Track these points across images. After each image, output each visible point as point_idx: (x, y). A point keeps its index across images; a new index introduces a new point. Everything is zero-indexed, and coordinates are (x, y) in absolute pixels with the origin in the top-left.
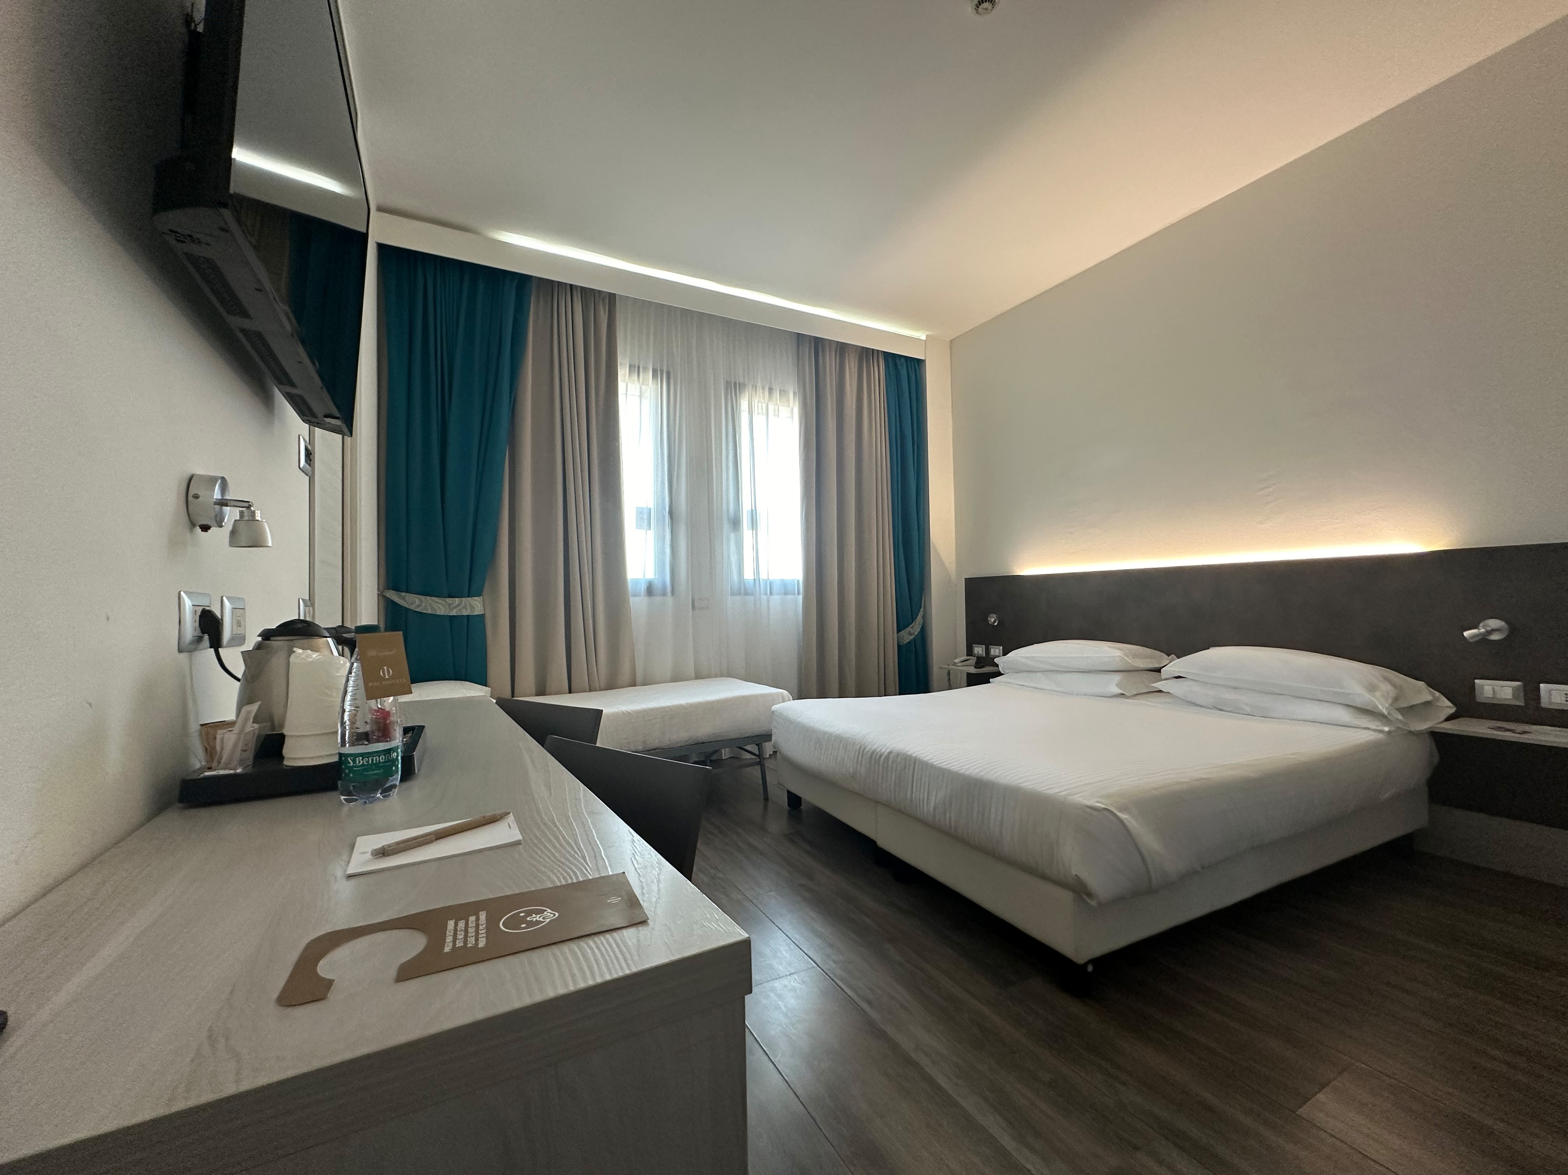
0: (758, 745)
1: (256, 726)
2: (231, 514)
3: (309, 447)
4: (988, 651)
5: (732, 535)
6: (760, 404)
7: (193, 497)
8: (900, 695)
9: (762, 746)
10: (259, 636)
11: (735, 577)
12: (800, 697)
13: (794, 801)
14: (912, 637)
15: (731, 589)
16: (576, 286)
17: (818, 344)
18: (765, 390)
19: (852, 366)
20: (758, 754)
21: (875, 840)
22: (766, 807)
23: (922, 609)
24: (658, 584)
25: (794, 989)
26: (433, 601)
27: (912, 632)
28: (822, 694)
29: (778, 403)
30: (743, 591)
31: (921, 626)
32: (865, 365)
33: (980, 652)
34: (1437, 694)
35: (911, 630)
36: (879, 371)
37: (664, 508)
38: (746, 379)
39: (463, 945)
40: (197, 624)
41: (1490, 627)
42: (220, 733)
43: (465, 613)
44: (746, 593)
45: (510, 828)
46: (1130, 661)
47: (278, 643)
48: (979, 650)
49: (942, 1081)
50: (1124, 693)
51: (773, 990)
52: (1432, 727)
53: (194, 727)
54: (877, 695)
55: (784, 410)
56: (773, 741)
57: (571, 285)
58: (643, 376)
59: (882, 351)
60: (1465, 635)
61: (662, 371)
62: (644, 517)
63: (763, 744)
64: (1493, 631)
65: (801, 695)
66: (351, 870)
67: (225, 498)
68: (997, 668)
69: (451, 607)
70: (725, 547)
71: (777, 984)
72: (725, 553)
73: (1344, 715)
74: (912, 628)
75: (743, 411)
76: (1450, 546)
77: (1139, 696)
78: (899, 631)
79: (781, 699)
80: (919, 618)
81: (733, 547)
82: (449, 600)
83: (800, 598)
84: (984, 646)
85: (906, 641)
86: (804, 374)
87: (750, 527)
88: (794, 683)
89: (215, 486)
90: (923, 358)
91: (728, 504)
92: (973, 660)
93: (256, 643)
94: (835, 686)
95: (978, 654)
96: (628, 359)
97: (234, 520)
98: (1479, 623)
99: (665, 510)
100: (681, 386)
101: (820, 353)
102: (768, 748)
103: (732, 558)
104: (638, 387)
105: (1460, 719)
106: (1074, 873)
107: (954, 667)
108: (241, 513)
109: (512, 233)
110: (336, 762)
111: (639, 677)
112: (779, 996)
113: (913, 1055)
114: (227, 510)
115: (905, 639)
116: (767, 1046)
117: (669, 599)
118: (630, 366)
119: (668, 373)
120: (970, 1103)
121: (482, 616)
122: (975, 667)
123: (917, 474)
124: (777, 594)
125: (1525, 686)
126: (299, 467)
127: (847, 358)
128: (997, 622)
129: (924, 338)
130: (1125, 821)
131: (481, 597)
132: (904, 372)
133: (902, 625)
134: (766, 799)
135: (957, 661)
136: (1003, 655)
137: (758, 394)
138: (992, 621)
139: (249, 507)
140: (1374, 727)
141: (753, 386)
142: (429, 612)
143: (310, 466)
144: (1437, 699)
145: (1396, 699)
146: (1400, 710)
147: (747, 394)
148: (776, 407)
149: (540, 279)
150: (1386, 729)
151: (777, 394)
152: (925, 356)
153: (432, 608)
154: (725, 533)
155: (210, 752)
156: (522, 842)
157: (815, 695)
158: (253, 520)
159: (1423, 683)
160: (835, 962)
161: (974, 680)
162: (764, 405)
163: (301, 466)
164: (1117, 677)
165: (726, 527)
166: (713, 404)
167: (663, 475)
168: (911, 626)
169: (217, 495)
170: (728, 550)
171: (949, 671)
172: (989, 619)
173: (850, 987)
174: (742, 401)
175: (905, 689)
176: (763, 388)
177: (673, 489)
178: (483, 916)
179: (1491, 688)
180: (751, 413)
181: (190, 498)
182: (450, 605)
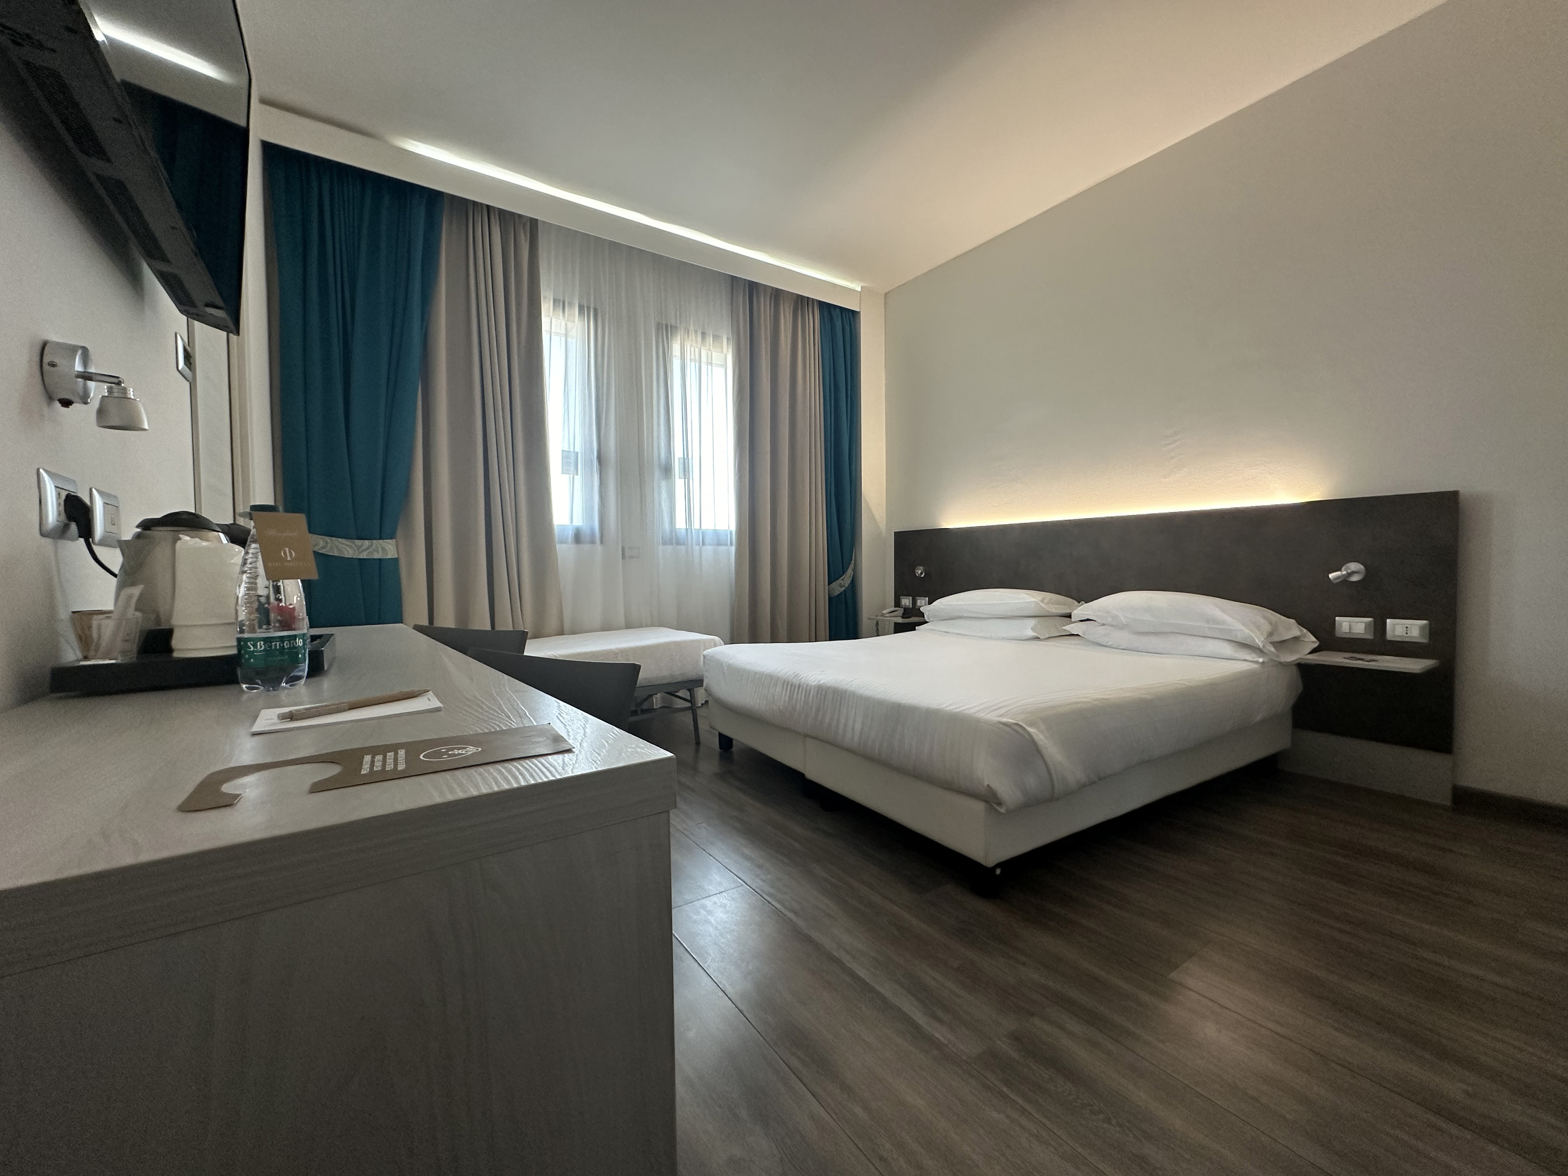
0: (689, 690)
1: (138, 614)
2: (97, 391)
3: (189, 349)
4: (914, 602)
5: (663, 483)
6: (692, 349)
7: (49, 364)
8: (830, 640)
9: (693, 690)
10: (138, 527)
11: (667, 526)
12: (732, 642)
13: (726, 742)
14: (843, 589)
15: (662, 538)
16: (494, 208)
17: (753, 287)
18: (698, 333)
19: (787, 315)
20: (689, 698)
21: (804, 772)
22: (697, 751)
23: (853, 562)
24: (586, 530)
25: (724, 906)
26: (339, 542)
27: (843, 584)
28: (754, 639)
29: (712, 349)
30: (674, 540)
31: (851, 579)
32: (800, 318)
33: (907, 604)
34: (1305, 631)
35: (842, 582)
36: (813, 321)
37: (592, 450)
38: (678, 321)
39: (381, 769)
40: (62, 508)
41: (1350, 570)
42: (95, 621)
43: (376, 556)
44: (678, 543)
45: (430, 700)
46: (1044, 606)
47: (160, 533)
48: (906, 601)
49: (862, 973)
50: (1039, 637)
51: (704, 907)
52: (1301, 659)
53: (64, 615)
54: (808, 640)
55: (717, 357)
56: (704, 685)
57: (488, 206)
58: (569, 310)
59: (816, 300)
60: (1330, 577)
61: (588, 308)
62: (570, 460)
63: (695, 689)
64: (1353, 573)
65: (734, 639)
66: (256, 728)
67: (87, 371)
68: (923, 618)
69: (360, 550)
70: (656, 495)
71: (707, 902)
72: (656, 501)
73: (1227, 650)
74: (843, 580)
75: (675, 356)
76: (1323, 497)
77: (1052, 639)
78: (830, 583)
79: (713, 644)
80: (850, 572)
81: (664, 495)
82: (358, 542)
83: (733, 549)
84: (911, 598)
85: (837, 593)
86: (738, 321)
87: (682, 475)
88: (726, 630)
89: (75, 358)
90: (858, 310)
91: (659, 450)
92: (901, 611)
93: (134, 535)
94: (767, 633)
95: (905, 605)
96: (552, 293)
97: (101, 396)
98: (1341, 568)
99: (593, 455)
100: (609, 328)
101: (755, 300)
102: (700, 695)
103: (664, 507)
104: (563, 324)
105: (1321, 653)
106: (986, 783)
107: (882, 618)
108: (110, 390)
109: (421, 142)
110: (234, 654)
111: (567, 625)
112: (710, 912)
113: (835, 954)
114: (92, 385)
115: (836, 591)
116: (696, 953)
117: (598, 547)
118: (555, 300)
119: (596, 311)
120: (887, 989)
121: (396, 561)
122: (903, 617)
123: (850, 430)
124: (711, 545)
125: (1375, 621)
126: (178, 370)
127: (782, 305)
128: (924, 574)
129: (859, 289)
130: (1033, 734)
131: (394, 540)
132: (838, 324)
133: (833, 576)
134: (698, 743)
135: (885, 612)
136: (929, 604)
137: (690, 338)
138: (919, 573)
139: (119, 383)
140: (1251, 659)
141: (685, 329)
142: (336, 554)
143: (190, 370)
144: (1304, 636)
145: (1270, 634)
146: (1273, 644)
147: (679, 337)
148: (710, 353)
149: (453, 197)
150: (1261, 660)
151: (710, 340)
152: (860, 309)
153: (339, 550)
154: (656, 480)
155: (85, 641)
156: (443, 709)
157: (747, 641)
158: (124, 398)
159: (1294, 621)
160: (763, 881)
161: (900, 628)
162: (697, 350)
163: (180, 368)
164: (1032, 622)
165: (657, 474)
166: (643, 346)
167: (590, 418)
168: (842, 578)
169: (78, 367)
170: (660, 496)
171: (878, 621)
172: (916, 571)
173: (779, 901)
174: (674, 344)
175: (835, 635)
176: (696, 332)
177: (601, 433)
178: (402, 753)
179: (1348, 624)
180: (683, 358)
181: (46, 367)
182: (359, 547)
